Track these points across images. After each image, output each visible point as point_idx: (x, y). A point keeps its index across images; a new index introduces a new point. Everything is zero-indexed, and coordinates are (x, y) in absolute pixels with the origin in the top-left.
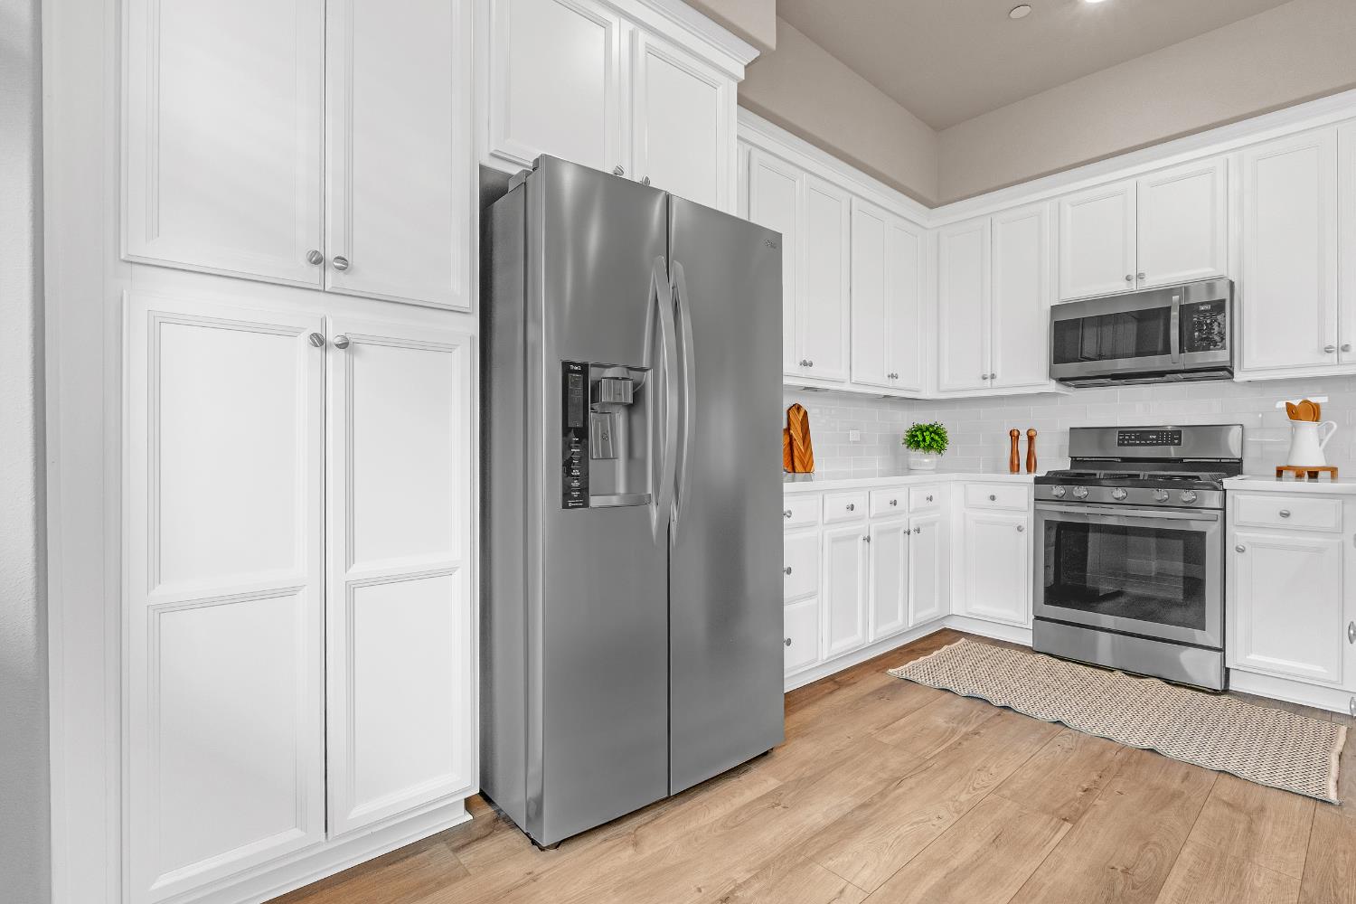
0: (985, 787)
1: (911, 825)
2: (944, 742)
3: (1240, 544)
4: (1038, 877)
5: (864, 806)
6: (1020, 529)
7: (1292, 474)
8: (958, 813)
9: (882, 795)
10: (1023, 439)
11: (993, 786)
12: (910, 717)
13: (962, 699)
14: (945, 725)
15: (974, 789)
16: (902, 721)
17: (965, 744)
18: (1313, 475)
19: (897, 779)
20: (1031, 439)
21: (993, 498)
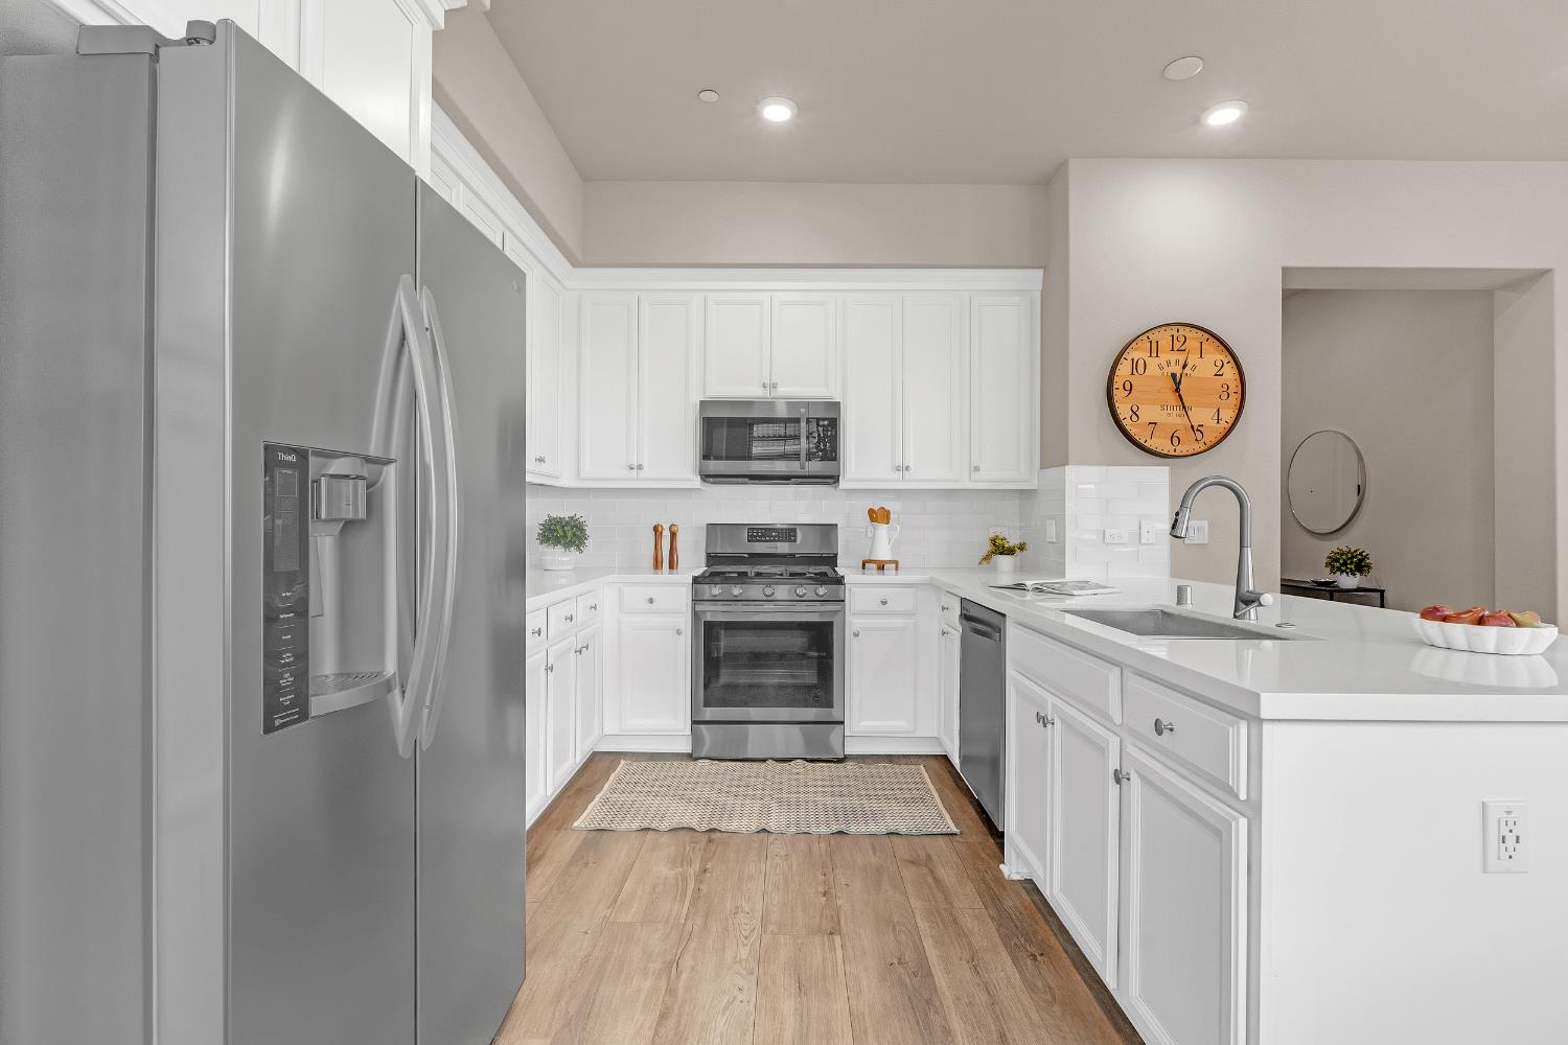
0: (753, 931)
1: (723, 1014)
2: (684, 895)
3: (855, 628)
4: (855, 1007)
5: (663, 1017)
6: (679, 632)
7: (875, 566)
8: (752, 974)
9: (671, 991)
10: (666, 534)
11: (759, 926)
12: (632, 878)
13: (667, 836)
14: (673, 872)
15: (746, 938)
16: (628, 886)
17: (704, 887)
18: (881, 567)
19: (672, 961)
20: (673, 535)
21: (651, 601)
